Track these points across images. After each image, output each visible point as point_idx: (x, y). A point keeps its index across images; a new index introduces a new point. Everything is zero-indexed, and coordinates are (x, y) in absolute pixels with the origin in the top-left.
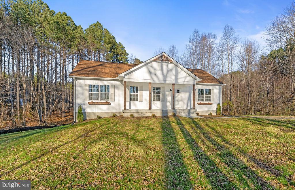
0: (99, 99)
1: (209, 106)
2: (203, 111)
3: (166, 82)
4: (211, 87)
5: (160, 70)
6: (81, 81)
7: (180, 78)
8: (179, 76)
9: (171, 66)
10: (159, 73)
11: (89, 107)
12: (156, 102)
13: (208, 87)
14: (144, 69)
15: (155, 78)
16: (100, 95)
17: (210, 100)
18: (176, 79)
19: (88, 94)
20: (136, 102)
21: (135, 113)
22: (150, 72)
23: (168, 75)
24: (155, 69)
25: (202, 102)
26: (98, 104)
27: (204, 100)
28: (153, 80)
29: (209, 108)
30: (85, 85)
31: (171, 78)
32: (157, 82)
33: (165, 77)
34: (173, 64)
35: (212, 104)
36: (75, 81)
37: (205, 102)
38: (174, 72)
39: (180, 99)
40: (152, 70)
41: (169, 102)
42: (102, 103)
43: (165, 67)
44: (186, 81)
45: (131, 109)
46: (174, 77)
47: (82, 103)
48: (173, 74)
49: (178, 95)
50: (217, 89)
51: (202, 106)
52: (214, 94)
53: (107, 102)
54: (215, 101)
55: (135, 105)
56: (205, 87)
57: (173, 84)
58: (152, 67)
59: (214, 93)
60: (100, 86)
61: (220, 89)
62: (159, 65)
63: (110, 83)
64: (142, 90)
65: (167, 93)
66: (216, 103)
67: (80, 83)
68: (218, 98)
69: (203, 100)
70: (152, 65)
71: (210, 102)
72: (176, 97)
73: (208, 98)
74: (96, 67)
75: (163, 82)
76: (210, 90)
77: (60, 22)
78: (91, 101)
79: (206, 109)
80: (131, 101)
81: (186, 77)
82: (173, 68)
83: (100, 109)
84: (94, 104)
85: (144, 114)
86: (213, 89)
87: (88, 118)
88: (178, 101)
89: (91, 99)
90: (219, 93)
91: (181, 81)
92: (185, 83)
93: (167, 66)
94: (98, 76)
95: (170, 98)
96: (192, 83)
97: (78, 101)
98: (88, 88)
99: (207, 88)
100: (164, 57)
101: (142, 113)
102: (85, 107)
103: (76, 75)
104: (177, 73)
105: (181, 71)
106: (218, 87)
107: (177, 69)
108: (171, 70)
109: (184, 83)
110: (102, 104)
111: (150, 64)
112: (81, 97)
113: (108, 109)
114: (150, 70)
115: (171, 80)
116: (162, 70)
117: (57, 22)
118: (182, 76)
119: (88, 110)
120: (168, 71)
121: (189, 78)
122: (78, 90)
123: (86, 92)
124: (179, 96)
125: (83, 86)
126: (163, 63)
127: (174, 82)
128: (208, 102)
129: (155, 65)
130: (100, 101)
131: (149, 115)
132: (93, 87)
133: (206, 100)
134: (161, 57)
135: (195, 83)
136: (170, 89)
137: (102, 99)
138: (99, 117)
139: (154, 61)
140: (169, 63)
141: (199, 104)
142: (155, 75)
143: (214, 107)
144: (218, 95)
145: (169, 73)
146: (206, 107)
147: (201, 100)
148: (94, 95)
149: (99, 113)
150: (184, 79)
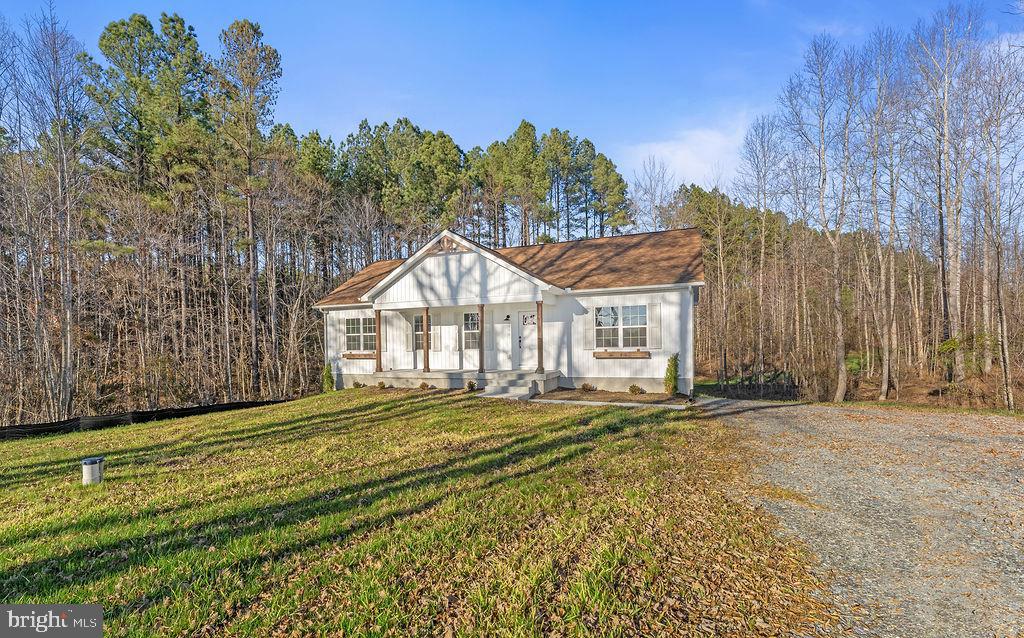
0: (362, 348)
1: (638, 362)
2: (611, 381)
3: (457, 302)
4: (642, 300)
5: (442, 273)
7: (495, 288)
8: (491, 284)
9: (468, 259)
10: (440, 285)
11: (346, 364)
12: (470, 352)
13: (630, 301)
14: (409, 279)
15: (430, 296)
16: (362, 339)
17: (643, 344)
18: (484, 292)
19: (343, 339)
21: (395, 380)
22: (420, 285)
23: (463, 285)
24: (431, 276)
25: (610, 350)
26: (359, 357)
27: (621, 343)
28: (426, 301)
29: (641, 371)
30: (340, 321)
31: (470, 292)
32: (435, 304)
33: (454, 291)
34: (474, 252)
35: (648, 355)
36: (326, 314)
37: (621, 348)
38: (477, 274)
40: (425, 280)
41: (505, 352)
42: (365, 355)
43: (453, 265)
44: (512, 292)
45: (418, 368)
46: (476, 289)
47: (336, 357)
48: (475, 280)
49: (533, 330)
50: (670, 303)
51: (611, 361)
52: (660, 322)
53: (374, 353)
54: (664, 345)
56: (619, 301)
57: (482, 307)
58: (423, 270)
59: (658, 318)
60: (361, 321)
61: (683, 305)
62: (439, 264)
64: (439, 324)
65: (498, 327)
66: (665, 352)
67: (332, 318)
69: (615, 345)
70: (425, 265)
71: (642, 350)
72: (525, 338)
73: (636, 337)
75: (448, 302)
76: (643, 310)
78: (348, 352)
79: (626, 374)
80: (417, 350)
81: (509, 284)
82: (475, 264)
83: (363, 368)
84: (352, 357)
85: (411, 383)
86: (652, 305)
87: (345, 387)
88: (531, 348)
89: (349, 347)
90: (683, 317)
91: (496, 297)
92: (510, 299)
93: (460, 261)
94: (355, 302)
95: (505, 343)
96: (531, 299)
97: (330, 353)
98: (343, 327)
99: (629, 304)
100: (445, 240)
101: (407, 379)
102: (340, 364)
103: (324, 304)
104: (485, 275)
105: (496, 269)
106: (674, 297)
107: (485, 266)
108: (470, 270)
109: (505, 299)
110: (366, 357)
111: (420, 265)
112: (335, 344)
114: (420, 280)
115: (469, 295)
116: (447, 274)
118: (502, 282)
119: (345, 371)
120: (461, 276)
122: (330, 332)
123: (342, 334)
124: (535, 335)
125: (337, 322)
126: (450, 257)
127: (478, 301)
128: (634, 349)
129: (431, 264)
130: (362, 352)
131: (418, 384)
132: (352, 324)
133: (626, 344)
134: (439, 242)
135: (540, 298)
136: (508, 317)
137: (365, 348)
138: (357, 385)
139: (429, 254)
140: (465, 253)
141: (597, 356)
142: (432, 289)
143: (659, 368)
144: (675, 326)
145: (465, 279)
146: (625, 366)
147: (608, 344)
148: (354, 339)
149: (362, 377)
150: (506, 288)
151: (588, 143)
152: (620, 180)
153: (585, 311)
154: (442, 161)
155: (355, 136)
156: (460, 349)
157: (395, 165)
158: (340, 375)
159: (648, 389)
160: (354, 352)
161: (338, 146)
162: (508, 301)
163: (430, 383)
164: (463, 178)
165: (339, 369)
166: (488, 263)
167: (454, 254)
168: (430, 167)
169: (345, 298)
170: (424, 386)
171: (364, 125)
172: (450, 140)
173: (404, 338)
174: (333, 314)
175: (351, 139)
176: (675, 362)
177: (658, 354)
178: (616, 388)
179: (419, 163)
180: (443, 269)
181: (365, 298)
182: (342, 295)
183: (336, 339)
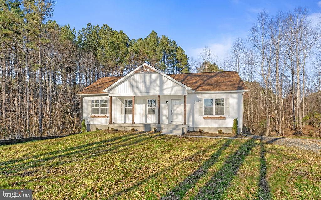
0: (100, 113)
1: (221, 121)
2: (210, 128)
3: (149, 94)
4: (223, 96)
5: (142, 82)
7: (166, 89)
8: (165, 86)
9: (154, 76)
10: (141, 86)
11: (92, 120)
12: (150, 116)
13: (218, 96)
14: (127, 83)
15: (137, 91)
16: (100, 109)
17: (223, 114)
18: (161, 90)
19: (91, 109)
20: (130, 116)
21: (118, 127)
22: (132, 86)
23: (152, 86)
24: (137, 82)
25: (210, 116)
26: (98, 117)
27: (214, 113)
28: (135, 93)
29: (222, 124)
31: (155, 90)
32: (139, 94)
33: (148, 89)
34: (158, 73)
35: (224, 118)
36: (83, 98)
37: (214, 115)
38: (158, 82)
39: (179, 112)
40: (134, 84)
41: (165, 116)
42: (101, 116)
43: (147, 78)
44: (173, 91)
45: (126, 122)
46: (158, 89)
47: (87, 117)
48: (157, 85)
49: (178, 107)
50: (234, 98)
51: (210, 120)
53: (105, 115)
54: (230, 114)
56: (214, 96)
57: (159, 96)
58: (134, 79)
59: (229, 104)
60: (100, 101)
61: (239, 99)
62: (141, 77)
63: (108, 98)
64: (136, 104)
65: (162, 105)
66: (232, 117)
68: (236, 111)
69: (212, 114)
71: (222, 116)
72: (174, 110)
73: (220, 111)
75: (145, 94)
76: (223, 100)
78: (93, 115)
79: (216, 125)
80: (126, 115)
81: (172, 87)
82: (157, 78)
83: (100, 122)
84: (95, 117)
85: (127, 129)
86: (227, 99)
87: (91, 130)
88: (177, 114)
89: (93, 113)
90: (238, 103)
91: (167, 92)
92: (173, 93)
93: (151, 76)
94: (98, 93)
95: (166, 112)
96: (182, 94)
97: (84, 115)
98: (91, 104)
99: (218, 98)
100: (145, 67)
102: (89, 120)
103: (82, 93)
104: (162, 83)
105: (167, 81)
106: (235, 95)
108: (155, 81)
109: (171, 94)
110: (102, 117)
111: (132, 77)
112: (86, 111)
114: (132, 84)
115: (154, 92)
116: (145, 82)
118: (169, 86)
119: (91, 123)
120: (151, 83)
121: (177, 88)
122: (84, 106)
123: (90, 107)
124: (178, 109)
125: (88, 102)
126: (147, 75)
127: (158, 94)
128: (219, 116)
129: (137, 77)
130: (100, 115)
131: (130, 129)
132: (95, 103)
133: (216, 114)
134: (142, 68)
135: (186, 93)
136: (167, 101)
137: (101, 113)
138: (97, 129)
139: (136, 73)
140: (153, 73)
141: (205, 118)
142: (137, 88)
143: (229, 123)
144: (236, 107)
145: (153, 84)
146: (216, 122)
147: (209, 113)
148: (96, 109)
149: (99, 126)
150: (171, 89)
151: (174, 42)
152: (186, 57)
153: (200, 100)
154: (122, 42)
155: (85, 28)
156: (146, 115)
157: (102, 42)
158: (89, 125)
159: (224, 132)
160: (96, 115)
161: (78, 32)
162: (171, 95)
163: (136, 129)
164: (131, 49)
165: (88, 122)
166: (163, 78)
167: (148, 73)
168: (118, 44)
169: (92, 91)
170: (133, 130)
171: (89, 25)
172: (125, 35)
173: (120, 109)
174: (86, 98)
175: (84, 30)
176: (236, 121)
177: (229, 118)
178: (212, 131)
179: (113, 42)
180: (142, 80)
181: (105, 91)
182: (90, 90)
183: (87, 109)
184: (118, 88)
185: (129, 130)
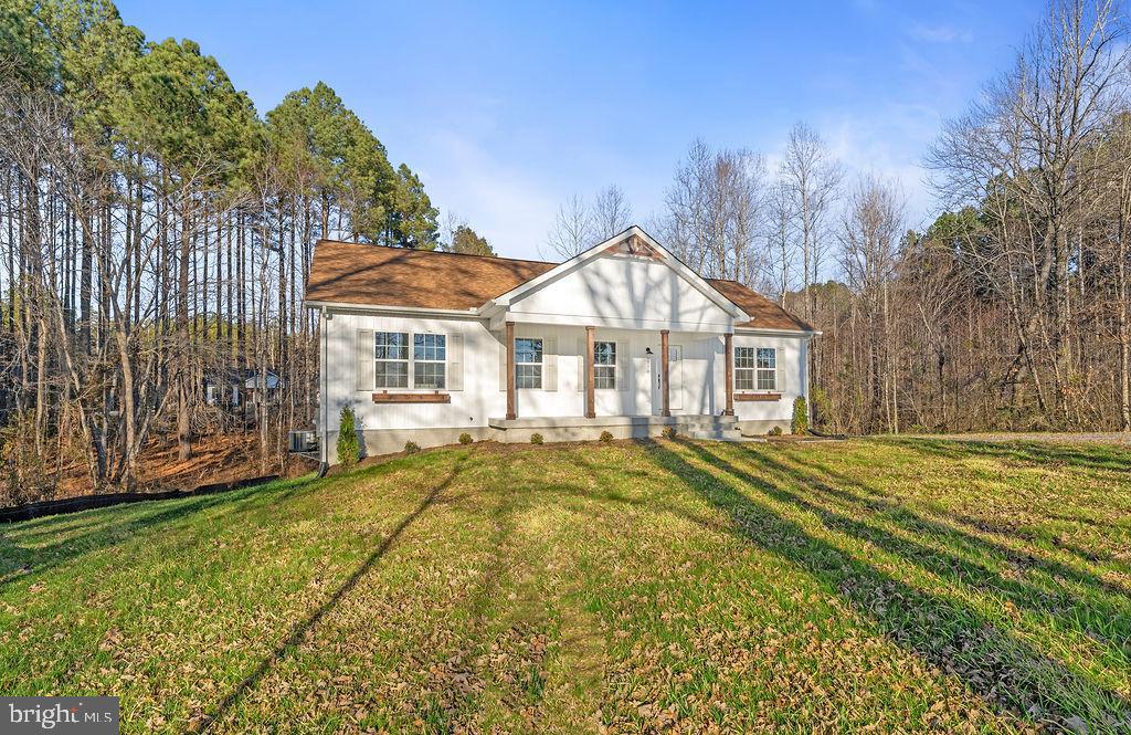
0: (411, 381)
1: (770, 404)
2: (750, 424)
3: (641, 325)
4: (774, 343)
5: (623, 283)
6: (347, 319)
7: (686, 312)
8: (683, 306)
9: (657, 271)
10: (620, 295)
11: (375, 411)
12: (603, 392)
13: (765, 343)
15: (607, 311)
16: (411, 368)
17: (773, 387)
18: (675, 316)
20: (535, 393)
21: (545, 430)
22: (592, 292)
23: (650, 302)
24: (607, 282)
25: (747, 392)
26: (408, 399)
27: (755, 384)
28: (603, 318)
29: (771, 413)
30: (362, 333)
31: (658, 312)
32: (615, 323)
33: (639, 308)
34: (665, 264)
35: (779, 396)
37: (756, 391)
38: (666, 291)
39: (679, 382)
40: (599, 286)
41: (644, 391)
42: (421, 396)
43: (637, 274)
44: (705, 320)
46: (666, 309)
47: (350, 397)
48: (664, 298)
50: (793, 348)
51: (749, 404)
52: (785, 366)
53: (437, 392)
54: (788, 388)
55: (533, 403)
56: (756, 342)
57: (665, 333)
58: (597, 274)
59: (783, 361)
60: (412, 338)
61: (802, 351)
62: (619, 269)
63: (447, 327)
65: (637, 361)
66: (791, 394)
67: (343, 326)
68: (797, 380)
69: (750, 386)
70: (597, 267)
71: (772, 392)
73: (768, 380)
74: (383, 268)
75: (631, 324)
76: (773, 353)
77: (178, 78)
78: (380, 391)
79: (761, 416)
80: (520, 390)
81: (703, 309)
82: (664, 279)
84: (391, 400)
85: (574, 434)
86: (781, 349)
87: (370, 453)
88: (672, 388)
89: (380, 383)
90: (801, 360)
91: (689, 322)
92: (703, 328)
93: (646, 270)
95: (645, 380)
96: (721, 329)
99: (764, 346)
100: (636, 241)
101: (566, 428)
102: (359, 410)
103: (330, 299)
104: (676, 296)
105: (689, 290)
106: (795, 342)
107: (677, 284)
108: (658, 285)
109: (698, 327)
110: (421, 399)
111: (591, 266)
112: (347, 374)
113: (443, 417)
114: (590, 283)
115: (657, 318)
116: (630, 285)
117: (166, 80)
118: (693, 306)
120: (648, 289)
121: (713, 312)
122: (335, 350)
123: (365, 357)
124: (676, 373)
125: (354, 336)
126: (634, 263)
127: (666, 326)
128: (765, 392)
130: (412, 390)
132: (390, 342)
133: (760, 386)
136: (648, 349)
137: (419, 381)
138: (411, 448)
139: (603, 253)
140: (657, 262)
141: (739, 398)
142: (609, 300)
143: (785, 410)
144: (796, 368)
145: (653, 295)
146: (761, 409)
147: (745, 386)
148: (395, 368)
149: (410, 432)
150: (698, 314)
177: (784, 396)
180: (623, 277)
183: (355, 365)
184: (541, 294)
185: (580, 439)
